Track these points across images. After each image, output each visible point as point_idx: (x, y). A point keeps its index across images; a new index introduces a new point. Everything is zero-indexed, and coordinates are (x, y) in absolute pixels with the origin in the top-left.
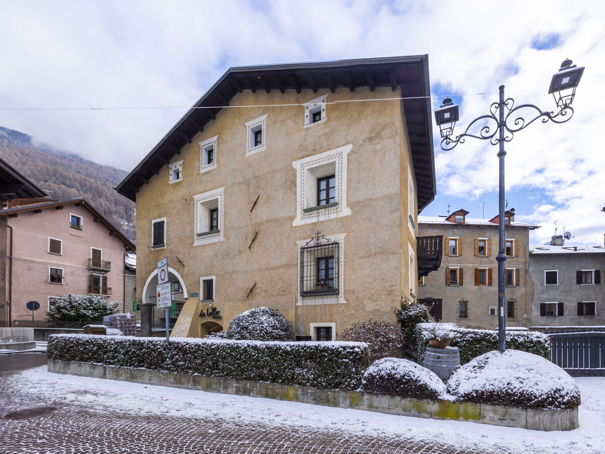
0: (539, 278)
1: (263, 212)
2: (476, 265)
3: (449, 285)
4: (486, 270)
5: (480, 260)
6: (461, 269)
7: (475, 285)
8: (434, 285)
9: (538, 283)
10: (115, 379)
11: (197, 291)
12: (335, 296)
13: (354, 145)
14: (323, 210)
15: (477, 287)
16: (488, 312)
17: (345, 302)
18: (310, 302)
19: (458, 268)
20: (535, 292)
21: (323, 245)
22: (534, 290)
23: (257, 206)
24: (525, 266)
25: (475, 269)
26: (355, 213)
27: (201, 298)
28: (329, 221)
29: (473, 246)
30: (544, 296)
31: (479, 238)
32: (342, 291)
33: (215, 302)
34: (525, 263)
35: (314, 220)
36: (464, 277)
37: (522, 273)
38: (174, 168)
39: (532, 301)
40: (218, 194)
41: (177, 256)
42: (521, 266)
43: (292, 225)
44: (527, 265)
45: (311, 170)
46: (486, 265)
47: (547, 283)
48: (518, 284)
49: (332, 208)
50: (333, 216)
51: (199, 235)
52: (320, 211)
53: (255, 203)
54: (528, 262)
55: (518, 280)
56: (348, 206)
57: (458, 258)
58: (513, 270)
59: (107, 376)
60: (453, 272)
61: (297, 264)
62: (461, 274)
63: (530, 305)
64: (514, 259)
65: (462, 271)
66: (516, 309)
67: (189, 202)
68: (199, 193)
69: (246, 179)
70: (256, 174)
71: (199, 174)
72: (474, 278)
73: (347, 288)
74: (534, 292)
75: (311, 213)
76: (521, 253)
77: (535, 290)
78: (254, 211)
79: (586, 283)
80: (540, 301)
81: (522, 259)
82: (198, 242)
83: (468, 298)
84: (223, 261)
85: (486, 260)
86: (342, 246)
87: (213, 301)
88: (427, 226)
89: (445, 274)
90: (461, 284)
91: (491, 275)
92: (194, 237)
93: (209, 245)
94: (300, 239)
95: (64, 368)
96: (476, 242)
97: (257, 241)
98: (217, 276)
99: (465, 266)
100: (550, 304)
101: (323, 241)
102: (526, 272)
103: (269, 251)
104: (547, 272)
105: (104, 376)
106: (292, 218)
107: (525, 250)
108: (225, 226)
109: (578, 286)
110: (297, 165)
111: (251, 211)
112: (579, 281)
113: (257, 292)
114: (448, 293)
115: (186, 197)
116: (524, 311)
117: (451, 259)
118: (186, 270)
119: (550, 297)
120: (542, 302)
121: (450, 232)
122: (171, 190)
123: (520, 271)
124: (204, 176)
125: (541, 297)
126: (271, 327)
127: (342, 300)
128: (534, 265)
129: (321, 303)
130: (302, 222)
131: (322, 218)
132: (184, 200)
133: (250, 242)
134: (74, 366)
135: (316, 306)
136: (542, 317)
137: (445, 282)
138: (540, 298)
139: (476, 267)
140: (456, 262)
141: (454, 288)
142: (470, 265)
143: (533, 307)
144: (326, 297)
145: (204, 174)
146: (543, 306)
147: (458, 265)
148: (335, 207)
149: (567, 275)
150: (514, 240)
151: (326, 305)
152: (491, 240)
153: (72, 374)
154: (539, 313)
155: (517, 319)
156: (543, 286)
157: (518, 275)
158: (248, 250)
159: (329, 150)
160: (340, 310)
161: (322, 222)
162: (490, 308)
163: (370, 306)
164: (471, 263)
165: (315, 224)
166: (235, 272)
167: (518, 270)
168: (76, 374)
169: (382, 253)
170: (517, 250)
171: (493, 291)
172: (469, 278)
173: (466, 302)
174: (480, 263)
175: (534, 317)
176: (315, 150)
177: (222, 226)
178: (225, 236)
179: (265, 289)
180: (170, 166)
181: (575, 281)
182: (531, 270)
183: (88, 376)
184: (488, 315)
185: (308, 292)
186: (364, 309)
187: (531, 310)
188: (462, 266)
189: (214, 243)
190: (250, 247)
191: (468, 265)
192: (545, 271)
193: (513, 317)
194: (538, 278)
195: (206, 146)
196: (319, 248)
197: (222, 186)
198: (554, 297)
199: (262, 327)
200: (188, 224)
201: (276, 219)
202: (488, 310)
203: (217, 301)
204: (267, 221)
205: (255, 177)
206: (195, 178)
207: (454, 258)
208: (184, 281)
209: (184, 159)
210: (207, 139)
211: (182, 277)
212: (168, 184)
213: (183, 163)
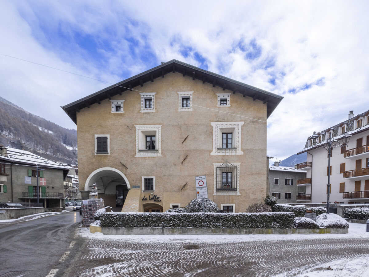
0: (272, 181)
1: (190, 145)
9: (272, 183)
11: (139, 185)
12: (235, 192)
13: (245, 123)
14: (228, 150)
17: (240, 194)
18: (221, 194)
21: (229, 167)
23: (186, 140)
26: (245, 154)
27: (143, 188)
28: (232, 155)
30: (274, 190)
32: (238, 189)
33: (155, 192)
35: (224, 154)
38: (116, 104)
40: (156, 128)
41: (121, 161)
43: (210, 155)
45: (221, 129)
49: (233, 150)
50: (234, 154)
51: (140, 151)
52: (227, 150)
53: (186, 139)
56: (242, 150)
61: (214, 175)
67: (131, 129)
68: (140, 125)
69: (179, 124)
70: (186, 123)
71: (139, 112)
73: (241, 188)
75: (221, 150)
78: (184, 143)
79: (288, 184)
80: (272, 192)
82: (138, 155)
84: (161, 168)
86: (239, 168)
87: (154, 191)
92: (136, 151)
93: (149, 157)
94: (215, 163)
97: (187, 160)
98: (157, 177)
101: (229, 165)
103: (196, 166)
106: (211, 151)
108: (162, 148)
109: (285, 186)
110: (213, 124)
111: (183, 143)
112: (286, 184)
113: (187, 187)
115: (128, 125)
118: (129, 171)
122: (114, 117)
124: (144, 115)
127: (238, 194)
129: (227, 194)
130: (217, 154)
131: (228, 154)
132: (126, 127)
133: (182, 160)
135: (225, 196)
144: (230, 192)
145: (144, 113)
148: (235, 150)
149: (281, 181)
151: (230, 196)
158: (181, 164)
159: (232, 121)
160: (237, 198)
161: (228, 156)
163: (252, 197)
165: (224, 156)
166: (171, 175)
169: (259, 174)
176: (224, 119)
177: (160, 148)
178: (162, 153)
179: (193, 186)
180: (112, 101)
181: (285, 183)
185: (218, 189)
186: (249, 198)
189: (153, 157)
190: (182, 163)
192: (274, 178)
195: (146, 97)
196: (228, 168)
197: (160, 124)
198: (277, 190)
200: (130, 142)
201: (200, 150)
203: (156, 190)
204: (194, 150)
205: (185, 124)
206: (136, 114)
208: (127, 178)
209: (125, 99)
210: (146, 92)
211: (125, 175)
212: (110, 113)
213: (124, 102)
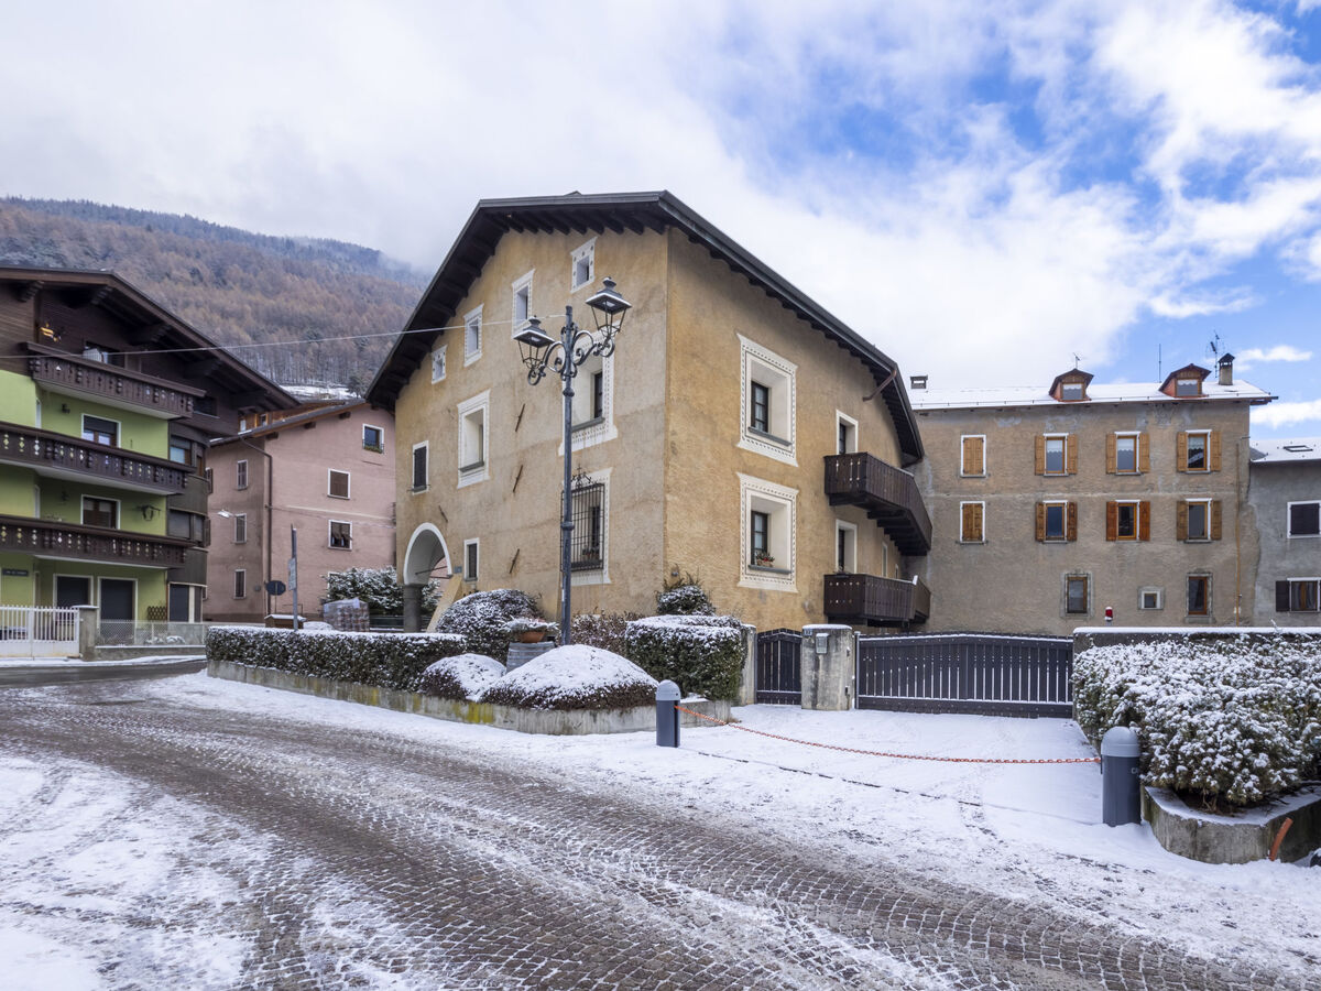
0: (1274, 520)
1: (527, 433)
2: (1110, 494)
3: (1041, 541)
4: (1136, 504)
5: (1119, 482)
6: (1073, 505)
7: (1107, 540)
8: (1008, 541)
9: (1271, 531)
11: (461, 564)
12: (600, 571)
14: (589, 429)
15: (1112, 544)
16: (1139, 602)
17: (609, 581)
18: (575, 580)
19: (1066, 501)
20: (1263, 556)
21: (585, 488)
22: (1260, 548)
23: (522, 421)
24: (1239, 492)
25: (1108, 503)
26: (621, 435)
27: (466, 575)
28: (595, 447)
29: (1103, 451)
30: (1287, 564)
31: (1118, 433)
32: (606, 563)
33: (478, 581)
34: (1239, 485)
35: (581, 445)
36: (1079, 522)
37: (1228, 511)
38: (437, 358)
39: (1257, 575)
40: (483, 401)
41: (440, 505)
42: (1228, 494)
43: (557, 454)
44: (1244, 489)
46: (1136, 493)
47: (1292, 533)
48: (1217, 537)
49: (599, 426)
50: (599, 440)
51: (464, 470)
52: (587, 431)
53: (520, 417)
54: (1245, 484)
55: (1217, 525)
56: (614, 423)
57: (1067, 481)
58: (1206, 502)
60: (1055, 512)
62: (1073, 516)
63: (1250, 586)
64: (1208, 478)
65: (1075, 510)
66: (1212, 594)
67: (452, 413)
68: (464, 400)
69: (511, 377)
71: (463, 368)
72: (1105, 524)
73: (612, 558)
74: (1260, 552)
75: (577, 433)
76: (1227, 462)
77: (1263, 550)
78: (519, 429)
80: (1274, 575)
81: (1230, 478)
82: (463, 482)
83: (1087, 569)
84: (487, 514)
85: (1135, 481)
86: (607, 488)
87: (476, 579)
88: (994, 411)
89: (1033, 517)
90: (1073, 538)
91: (1148, 516)
92: (457, 473)
93: (473, 486)
96: (1111, 442)
97: (521, 480)
98: (482, 537)
99: (1081, 499)
100: (1301, 583)
101: (585, 482)
102: (1240, 506)
103: (534, 497)
104: (1293, 507)
106: (558, 442)
107: (1238, 454)
108: (490, 455)
111: (516, 431)
113: (520, 565)
114: (1041, 558)
115: (449, 407)
116: (1233, 600)
117: (1051, 482)
118: (449, 528)
119: (1302, 567)
120: (1281, 579)
121: (1048, 422)
122: (434, 395)
123: (1224, 505)
124: (469, 372)
125: (1278, 565)
126: (488, 619)
128: (1262, 489)
129: (586, 583)
131: (588, 443)
132: (447, 414)
133: (514, 483)
135: (581, 587)
136: (1279, 614)
137: (1032, 535)
138: (1276, 568)
139: (1109, 500)
140: (1063, 489)
141: (1055, 548)
142: (1095, 495)
143: (1258, 589)
144: (590, 573)
145: (469, 368)
146: (1282, 589)
147: (1066, 495)
148: (603, 424)
150: (1209, 431)
151: (589, 586)
152: (1147, 436)
154: (1272, 605)
155: (1214, 619)
156: (1284, 540)
157: (1217, 514)
158: (512, 495)
160: (604, 594)
161: (588, 449)
162: (1143, 593)
163: (634, 590)
164: (1099, 490)
165: (581, 452)
166: (499, 531)
167: (1217, 504)
170: (1217, 456)
171: (1153, 553)
172: (1092, 527)
173: (1086, 578)
174: (1122, 490)
175: (1261, 613)
177: (488, 455)
178: (490, 471)
179: (528, 561)
180: (433, 354)
182: (1253, 502)
184: (1139, 609)
185: (574, 565)
186: (628, 594)
187: (1253, 597)
188: (1074, 497)
189: (479, 484)
190: (515, 490)
191: (1090, 495)
192: (1289, 504)
193: (1205, 613)
194: (1270, 520)
195: (472, 321)
196: (580, 493)
197: (487, 387)
198: (1310, 565)
199: (473, 619)
200: (451, 451)
201: (542, 444)
202: (1139, 596)
203: (480, 578)
204: (533, 447)
205: (520, 374)
206: (459, 375)
207: (1058, 481)
208: (448, 547)
209: (447, 343)
211: (446, 539)
212: (431, 385)
213: (447, 351)
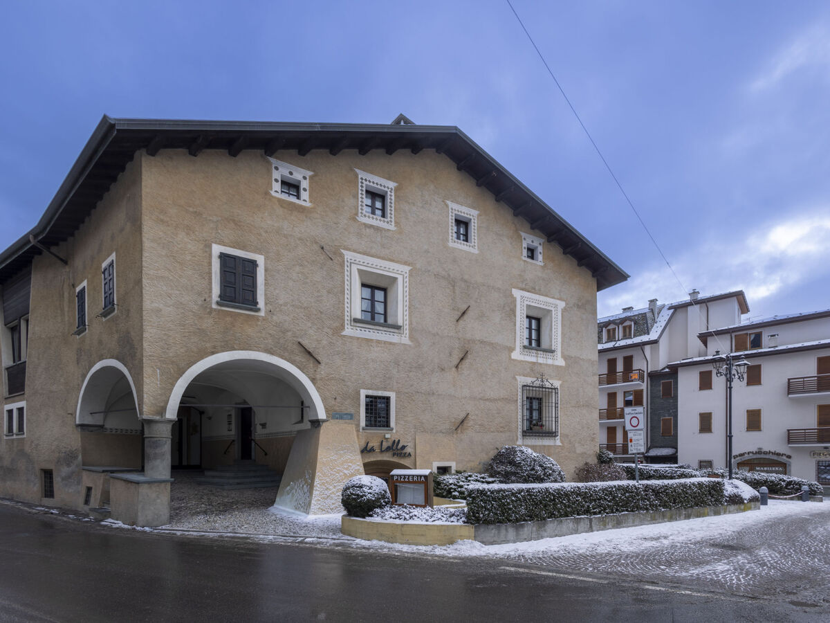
1: (473, 328)
10: (602, 530)
11: (352, 411)
12: (553, 438)
13: (567, 304)
14: (542, 352)
17: (561, 444)
18: (530, 442)
21: (545, 388)
23: (465, 317)
26: (568, 366)
27: (363, 423)
28: (546, 365)
32: (558, 434)
33: (394, 431)
35: (533, 359)
38: (283, 172)
40: (399, 272)
41: (300, 340)
43: (510, 357)
45: (529, 307)
49: (550, 354)
50: (550, 362)
51: (356, 320)
52: (539, 352)
53: (464, 313)
56: (562, 357)
59: (594, 528)
61: (517, 400)
67: (330, 256)
68: (355, 251)
69: (449, 275)
70: (466, 277)
71: (354, 219)
73: (562, 432)
75: (530, 351)
78: (461, 322)
82: (349, 331)
84: (411, 374)
86: (559, 392)
87: (392, 430)
92: (344, 320)
93: (378, 342)
94: (520, 375)
95: (537, 530)
97: (467, 362)
101: (547, 385)
103: (484, 379)
105: (591, 529)
106: (511, 349)
108: (411, 324)
110: (517, 293)
111: (457, 321)
113: (469, 425)
115: (323, 244)
118: (323, 371)
122: (280, 211)
124: (368, 230)
127: (558, 443)
129: (541, 444)
130: (521, 358)
131: (541, 360)
132: (316, 247)
133: (456, 362)
134: (551, 525)
135: (536, 446)
144: (545, 438)
145: (367, 226)
148: (551, 354)
151: (544, 446)
153: (551, 537)
158: (454, 369)
159: (546, 296)
160: (557, 451)
161: (540, 364)
163: (579, 450)
165: (534, 363)
166: (433, 394)
168: (556, 536)
169: (588, 406)
176: (535, 289)
177: (407, 322)
178: (411, 337)
179: (479, 423)
180: (271, 159)
183: (572, 534)
185: (528, 432)
186: (575, 452)
189: (390, 343)
190: (457, 367)
195: (371, 184)
196: (544, 390)
197: (406, 263)
200: (329, 292)
201: (492, 344)
203: (397, 429)
204: (482, 342)
205: (462, 280)
206: (346, 221)
208: (318, 389)
209: (314, 171)
210: (372, 173)
211: (313, 380)
212: (268, 193)
213: (311, 178)
